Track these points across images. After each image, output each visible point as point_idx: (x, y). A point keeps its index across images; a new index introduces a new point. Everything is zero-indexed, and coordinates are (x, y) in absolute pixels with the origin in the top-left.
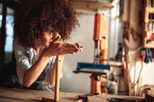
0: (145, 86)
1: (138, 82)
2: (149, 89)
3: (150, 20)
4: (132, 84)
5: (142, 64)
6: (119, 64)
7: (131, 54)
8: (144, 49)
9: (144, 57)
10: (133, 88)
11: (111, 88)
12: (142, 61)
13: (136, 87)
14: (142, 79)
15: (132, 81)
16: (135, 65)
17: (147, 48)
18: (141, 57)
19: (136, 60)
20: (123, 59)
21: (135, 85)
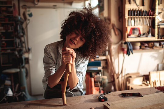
0: (127, 75)
1: (122, 72)
2: (130, 77)
3: (129, 16)
4: (117, 74)
5: (124, 56)
6: (104, 58)
7: (114, 48)
8: (126, 43)
9: (126, 50)
10: (118, 78)
11: (102, 82)
12: (124, 53)
13: (120, 76)
14: (125, 69)
15: (117, 72)
16: (118, 57)
17: (128, 42)
18: (123, 50)
19: (118, 53)
20: (107, 53)
21: (119, 75)
